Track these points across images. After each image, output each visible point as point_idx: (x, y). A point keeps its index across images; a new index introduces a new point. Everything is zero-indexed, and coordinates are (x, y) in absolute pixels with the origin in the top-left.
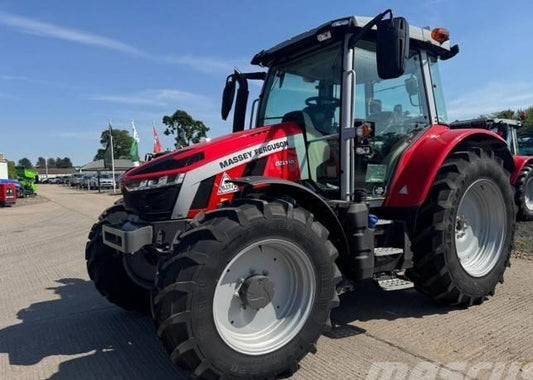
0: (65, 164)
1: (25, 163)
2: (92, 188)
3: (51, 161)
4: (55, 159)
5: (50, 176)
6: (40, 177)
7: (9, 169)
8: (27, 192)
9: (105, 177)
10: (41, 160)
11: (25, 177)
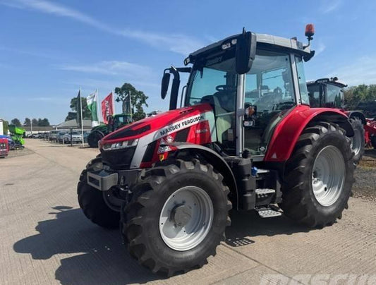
0: (44, 123)
1: (16, 122)
2: (65, 143)
3: (34, 121)
4: (37, 120)
5: (34, 132)
6: (27, 133)
7: (4, 128)
8: (17, 145)
9: (76, 133)
10: (27, 120)
11: (16, 133)
